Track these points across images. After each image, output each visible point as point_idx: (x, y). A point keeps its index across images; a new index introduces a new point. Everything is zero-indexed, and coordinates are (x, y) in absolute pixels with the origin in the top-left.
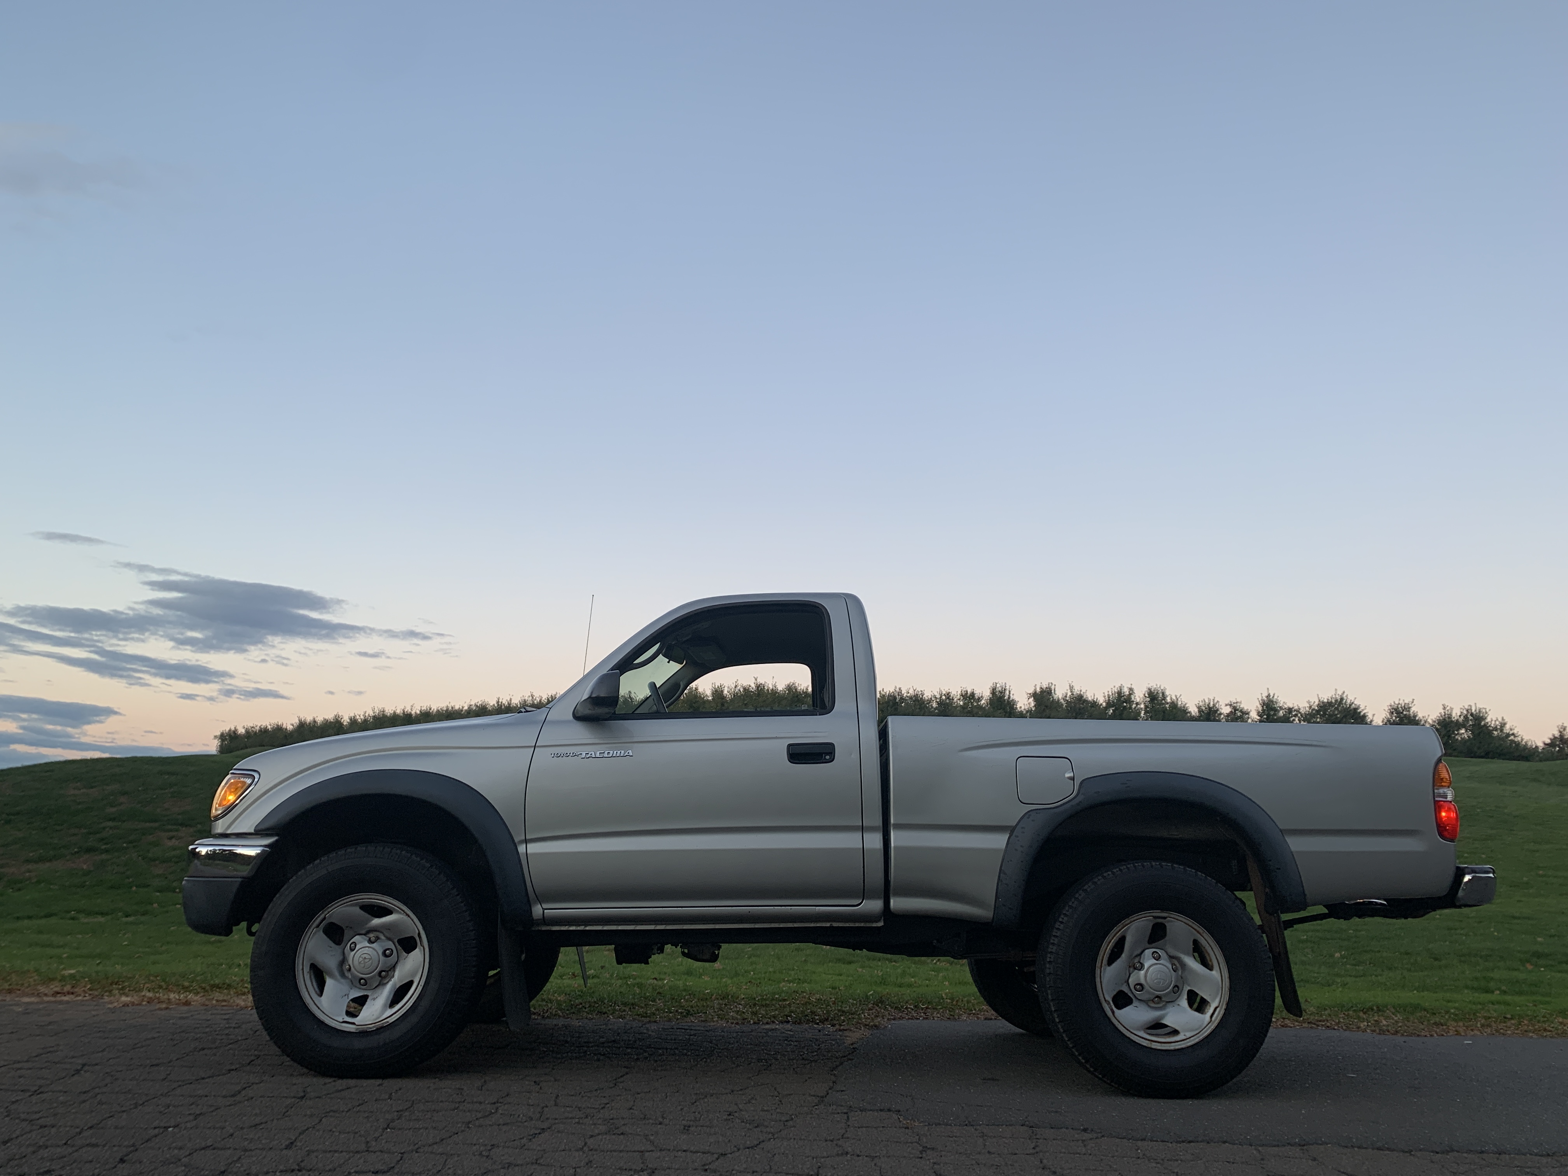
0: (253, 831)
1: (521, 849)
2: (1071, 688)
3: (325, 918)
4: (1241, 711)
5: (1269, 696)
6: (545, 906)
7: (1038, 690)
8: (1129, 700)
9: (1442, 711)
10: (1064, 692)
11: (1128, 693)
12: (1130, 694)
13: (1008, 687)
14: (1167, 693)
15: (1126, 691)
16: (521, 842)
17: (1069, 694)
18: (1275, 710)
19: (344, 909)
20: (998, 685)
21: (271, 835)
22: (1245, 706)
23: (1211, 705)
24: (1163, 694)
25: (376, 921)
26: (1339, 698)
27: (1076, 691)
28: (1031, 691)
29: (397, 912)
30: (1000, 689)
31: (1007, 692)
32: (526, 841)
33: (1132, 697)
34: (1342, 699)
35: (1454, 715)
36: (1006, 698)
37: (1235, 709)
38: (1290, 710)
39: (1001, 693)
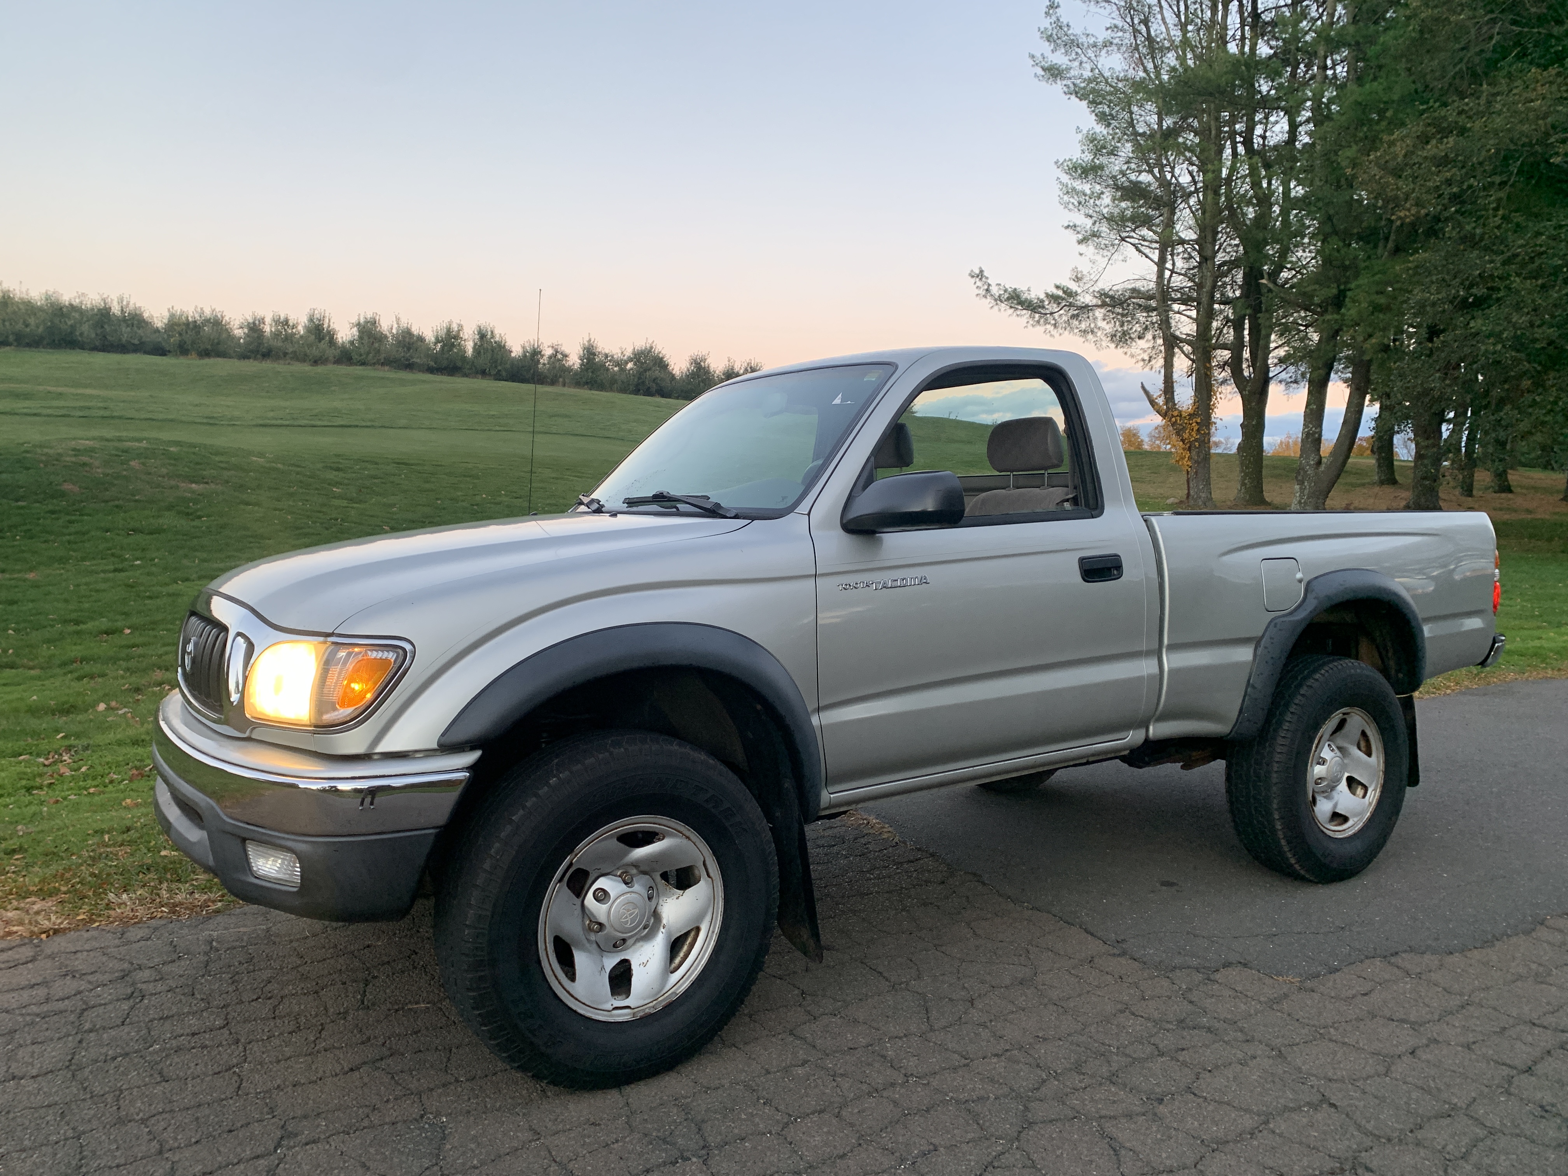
0: (435, 746)
1: (815, 720)
2: (398, 320)
3: (571, 865)
4: (562, 354)
5: (590, 340)
6: (831, 790)
7: (362, 320)
8: (456, 337)
9: (727, 363)
10: (390, 323)
11: (456, 329)
12: (459, 331)
13: (327, 315)
14: (496, 332)
15: (455, 327)
16: (813, 711)
17: (395, 326)
18: (594, 354)
19: (597, 845)
20: (316, 312)
21: (473, 748)
22: (566, 349)
23: (536, 346)
24: (492, 332)
25: (640, 852)
26: (648, 346)
27: (404, 324)
28: (354, 320)
29: (671, 835)
30: (318, 316)
31: (327, 320)
32: (818, 710)
33: (461, 333)
34: (651, 348)
35: (736, 367)
36: (325, 326)
37: (557, 352)
38: (606, 356)
39: (320, 320)
